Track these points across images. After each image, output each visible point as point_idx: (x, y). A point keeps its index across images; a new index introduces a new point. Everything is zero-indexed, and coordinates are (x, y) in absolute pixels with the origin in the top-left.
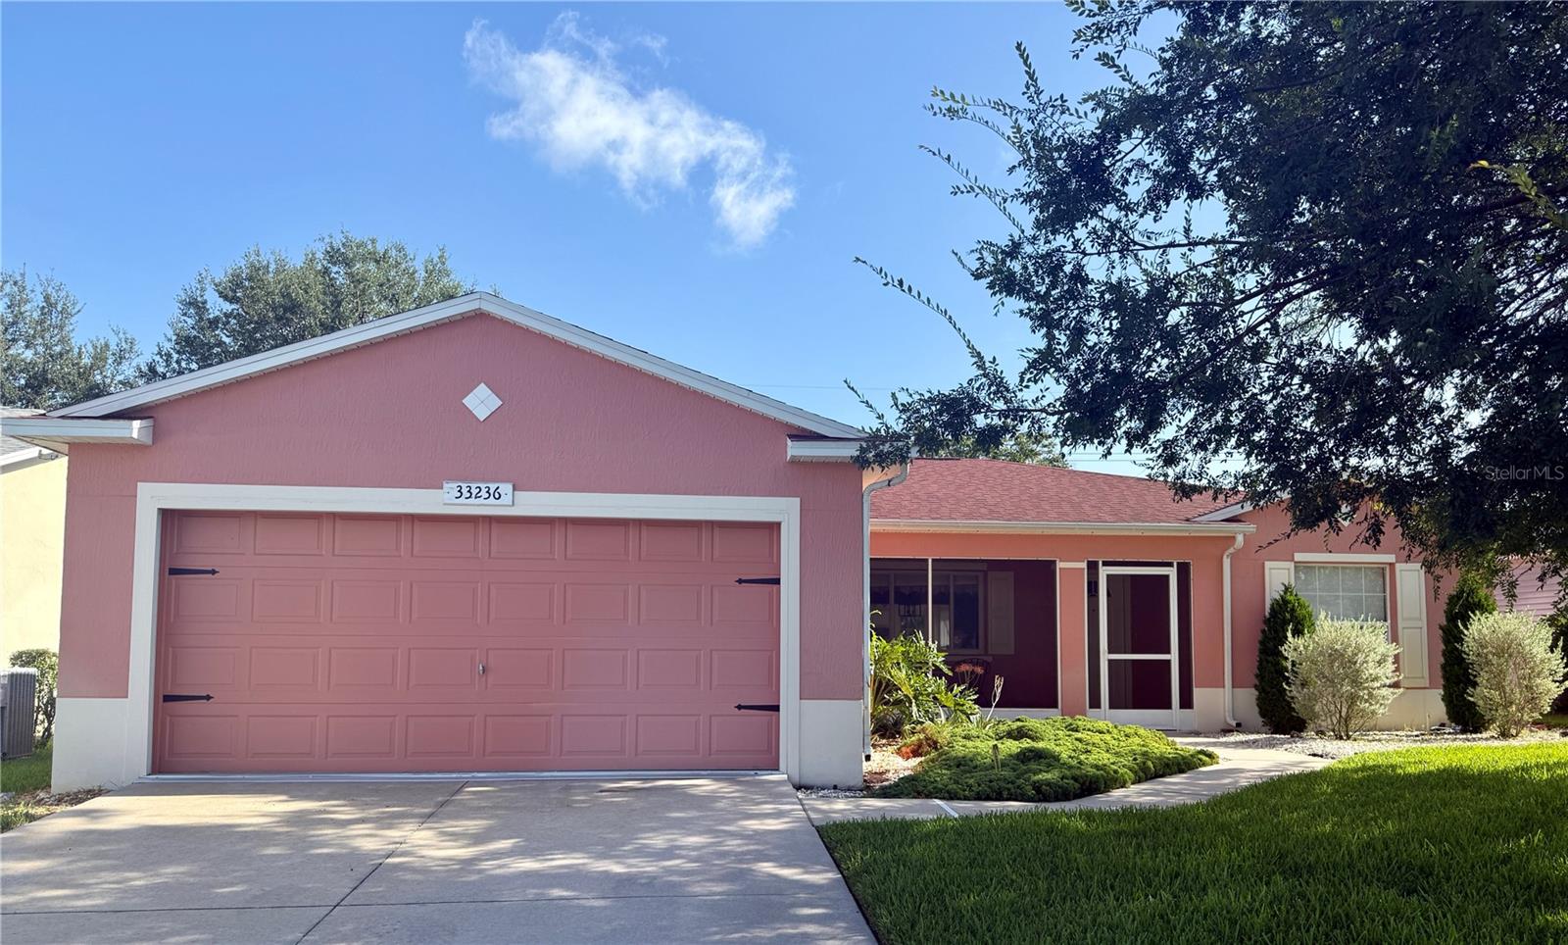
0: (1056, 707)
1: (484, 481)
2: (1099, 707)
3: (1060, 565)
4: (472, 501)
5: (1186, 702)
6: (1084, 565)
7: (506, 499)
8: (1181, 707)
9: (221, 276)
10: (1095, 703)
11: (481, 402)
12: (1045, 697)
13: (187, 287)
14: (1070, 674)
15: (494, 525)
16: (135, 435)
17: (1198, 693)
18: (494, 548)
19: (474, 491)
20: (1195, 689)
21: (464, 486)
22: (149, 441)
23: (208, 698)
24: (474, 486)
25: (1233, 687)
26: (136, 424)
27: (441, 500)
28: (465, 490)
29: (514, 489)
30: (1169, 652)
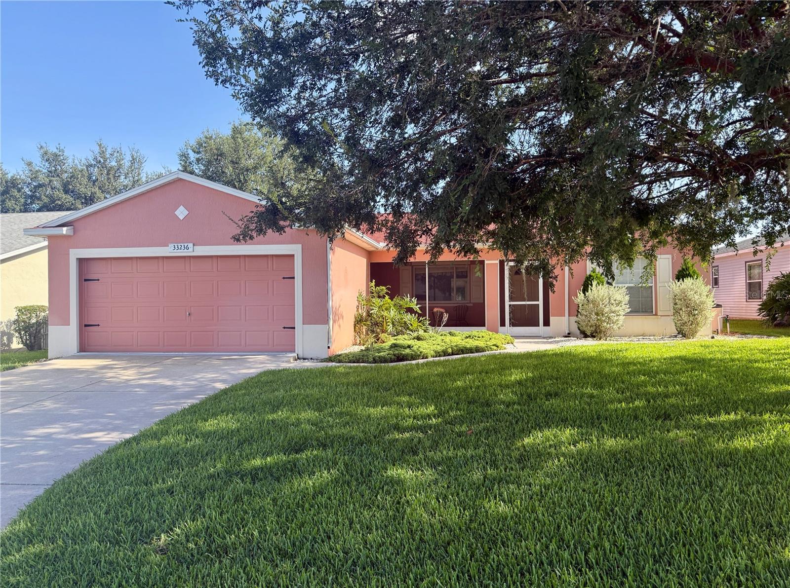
0: (485, 326)
1: (183, 243)
2: (505, 326)
3: (486, 262)
4: (179, 250)
5: (547, 323)
6: (498, 262)
7: (191, 249)
8: (544, 326)
9: (193, 143)
10: (503, 324)
11: (181, 213)
12: (479, 322)
13: (181, 148)
14: (491, 312)
15: (191, 259)
16: (64, 232)
17: (552, 319)
18: (192, 269)
19: (179, 247)
20: (551, 318)
21: (176, 245)
22: (72, 234)
23: (98, 325)
24: (179, 245)
25: (569, 316)
26: (65, 229)
27: (167, 251)
28: (176, 247)
29: (194, 245)
30: (538, 300)
